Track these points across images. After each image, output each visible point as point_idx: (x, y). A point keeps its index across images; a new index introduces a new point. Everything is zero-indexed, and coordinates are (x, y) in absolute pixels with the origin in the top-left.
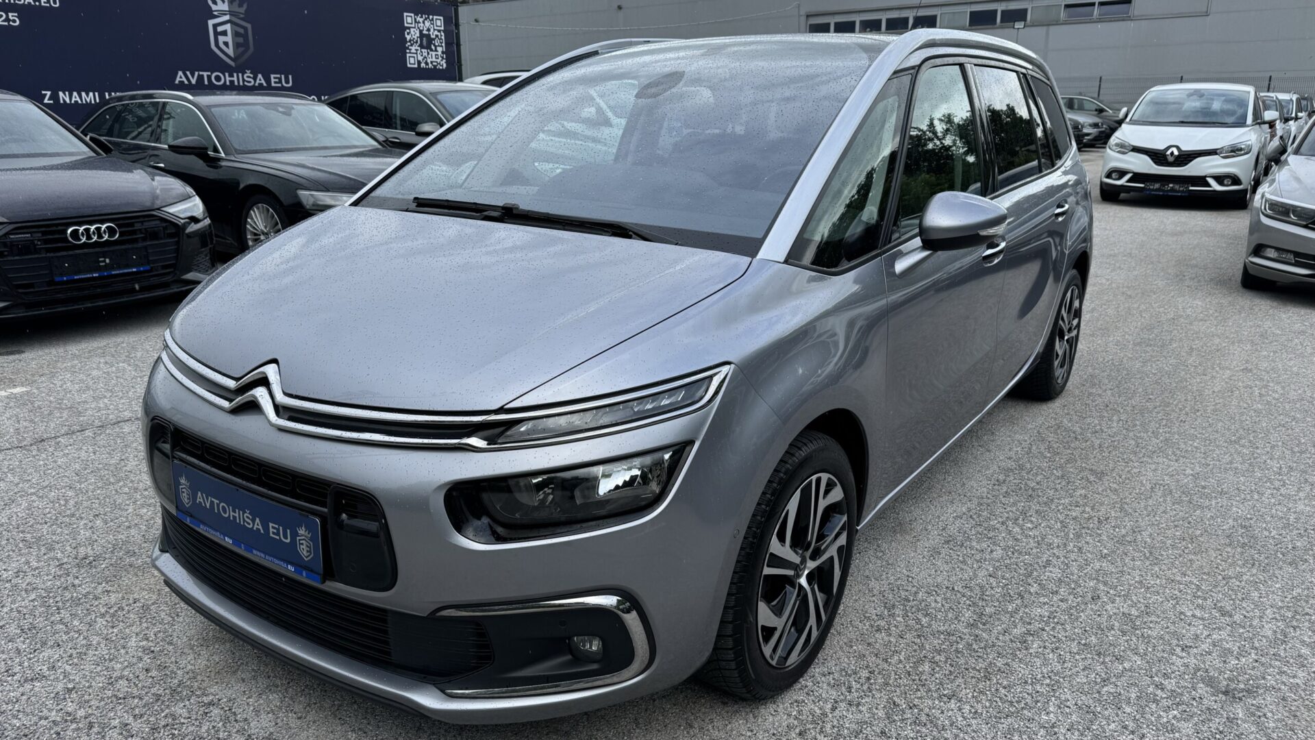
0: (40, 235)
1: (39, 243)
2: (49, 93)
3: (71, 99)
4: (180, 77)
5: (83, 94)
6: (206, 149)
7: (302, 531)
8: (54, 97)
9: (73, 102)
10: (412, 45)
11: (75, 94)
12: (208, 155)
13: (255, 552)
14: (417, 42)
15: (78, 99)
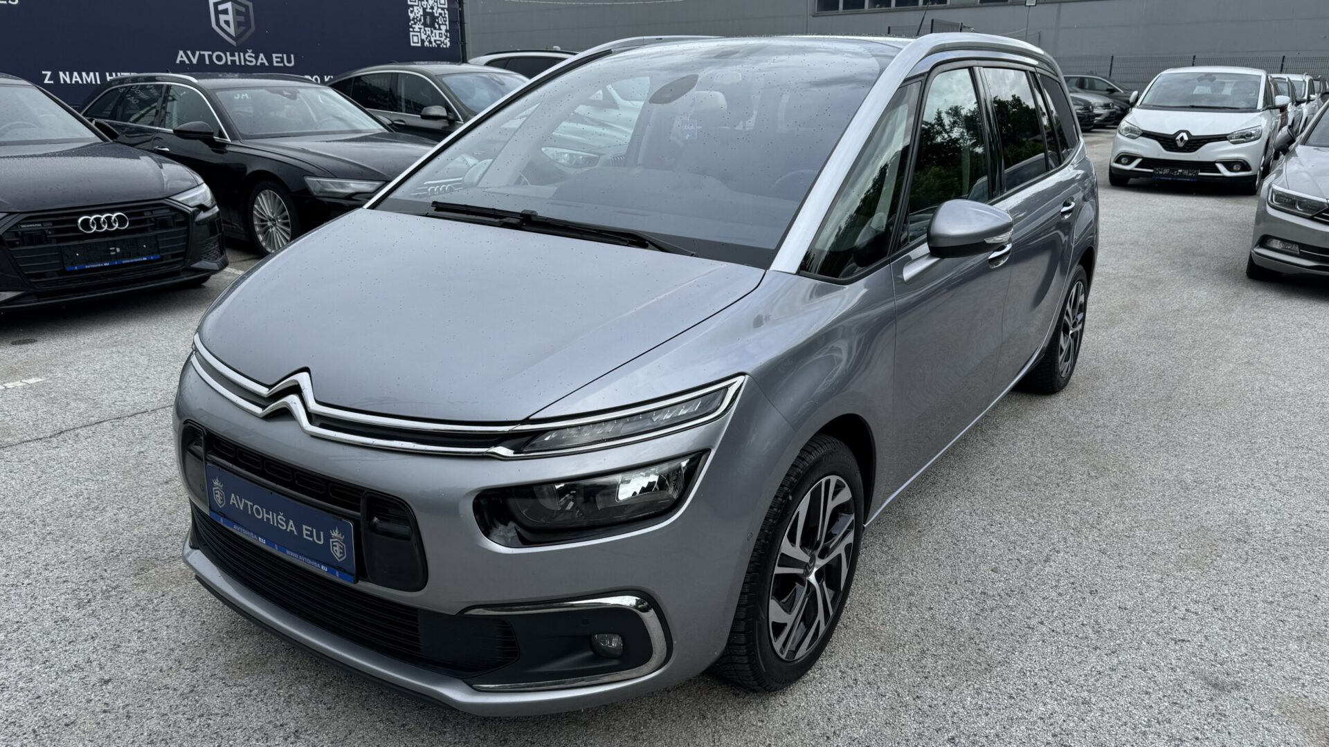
0: (51, 224)
1: (50, 233)
2: (49, 73)
3: (71, 80)
4: (181, 56)
5: (84, 74)
6: (212, 134)
7: (335, 534)
8: (55, 77)
9: (73, 82)
10: (415, 24)
11: (75, 74)
12: (214, 139)
13: (288, 552)
14: (420, 20)
15: (79, 79)
